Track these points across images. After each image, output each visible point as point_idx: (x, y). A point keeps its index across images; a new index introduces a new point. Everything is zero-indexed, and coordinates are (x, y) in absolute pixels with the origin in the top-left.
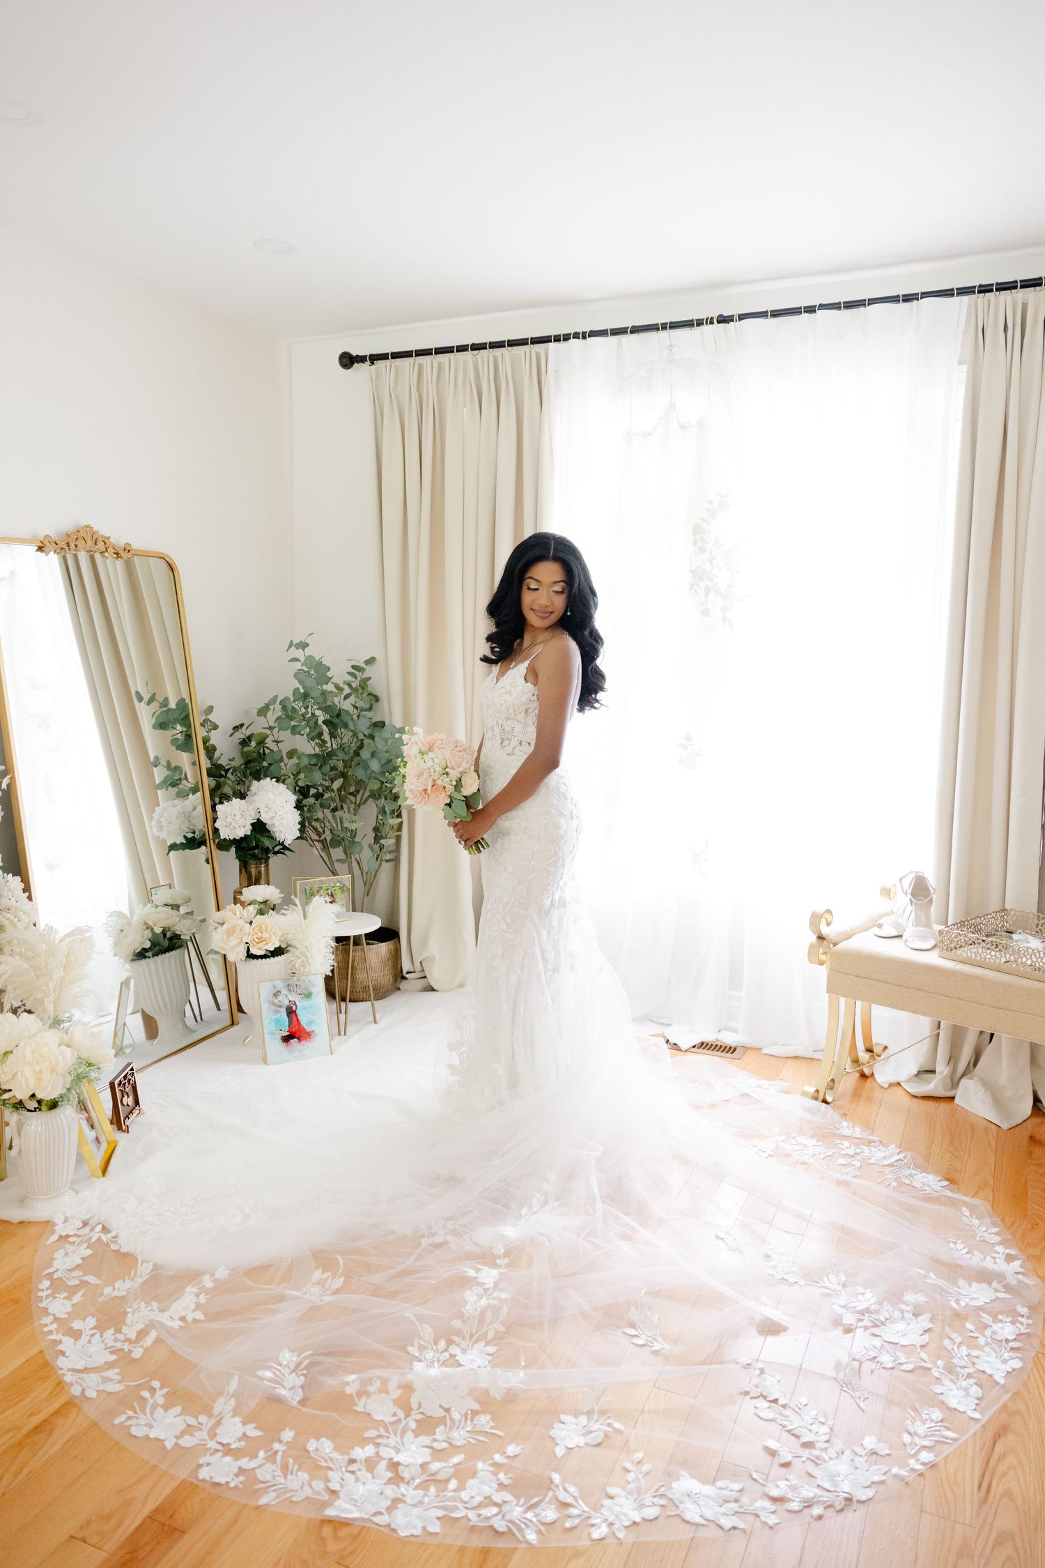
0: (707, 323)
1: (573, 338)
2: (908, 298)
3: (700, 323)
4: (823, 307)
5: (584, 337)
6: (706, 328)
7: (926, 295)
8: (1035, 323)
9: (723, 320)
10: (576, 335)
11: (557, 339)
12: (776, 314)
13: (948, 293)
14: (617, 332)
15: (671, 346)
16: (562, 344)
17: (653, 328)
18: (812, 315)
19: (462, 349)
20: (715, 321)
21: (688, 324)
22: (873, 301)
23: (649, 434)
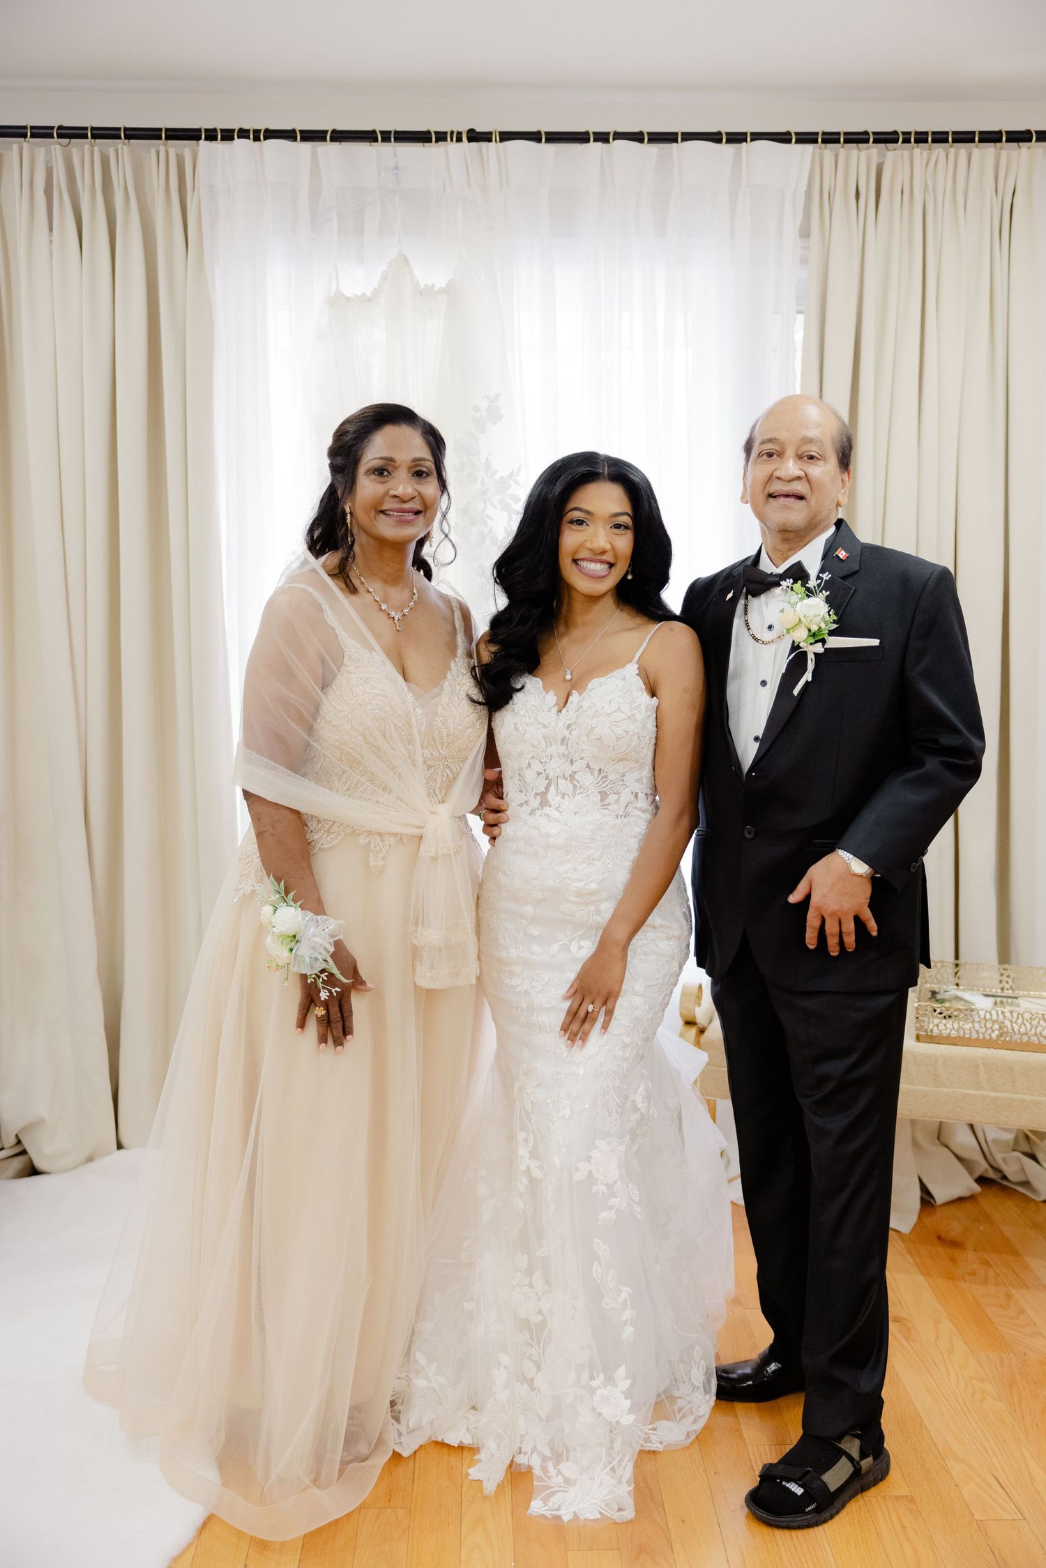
0: (452, 140)
1: (239, 137)
2: (736, 138)
3: (441, 137)
4: (619, 136)
5: (257, 139)
6: (451, 147)
7: (757, 136)
8: (891, 193)
9: (475, 136)
10: (244, 134)
11: (211, 135)
12: (553, 137)
13: (783, 138)
14: (311, 136)
15: (396, 168)
16: (219, 146)
17: (368, 136)
18: (605, 145)
19: (41, 133)
20: (465, 138)
21: (422, 137)
22: (688, 136)
23: (370, 300)
